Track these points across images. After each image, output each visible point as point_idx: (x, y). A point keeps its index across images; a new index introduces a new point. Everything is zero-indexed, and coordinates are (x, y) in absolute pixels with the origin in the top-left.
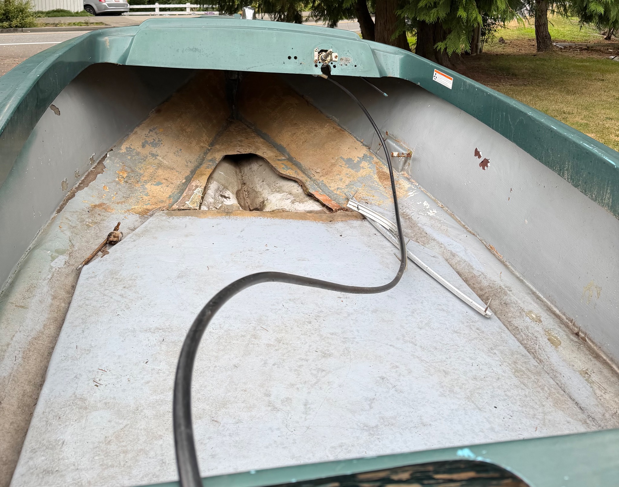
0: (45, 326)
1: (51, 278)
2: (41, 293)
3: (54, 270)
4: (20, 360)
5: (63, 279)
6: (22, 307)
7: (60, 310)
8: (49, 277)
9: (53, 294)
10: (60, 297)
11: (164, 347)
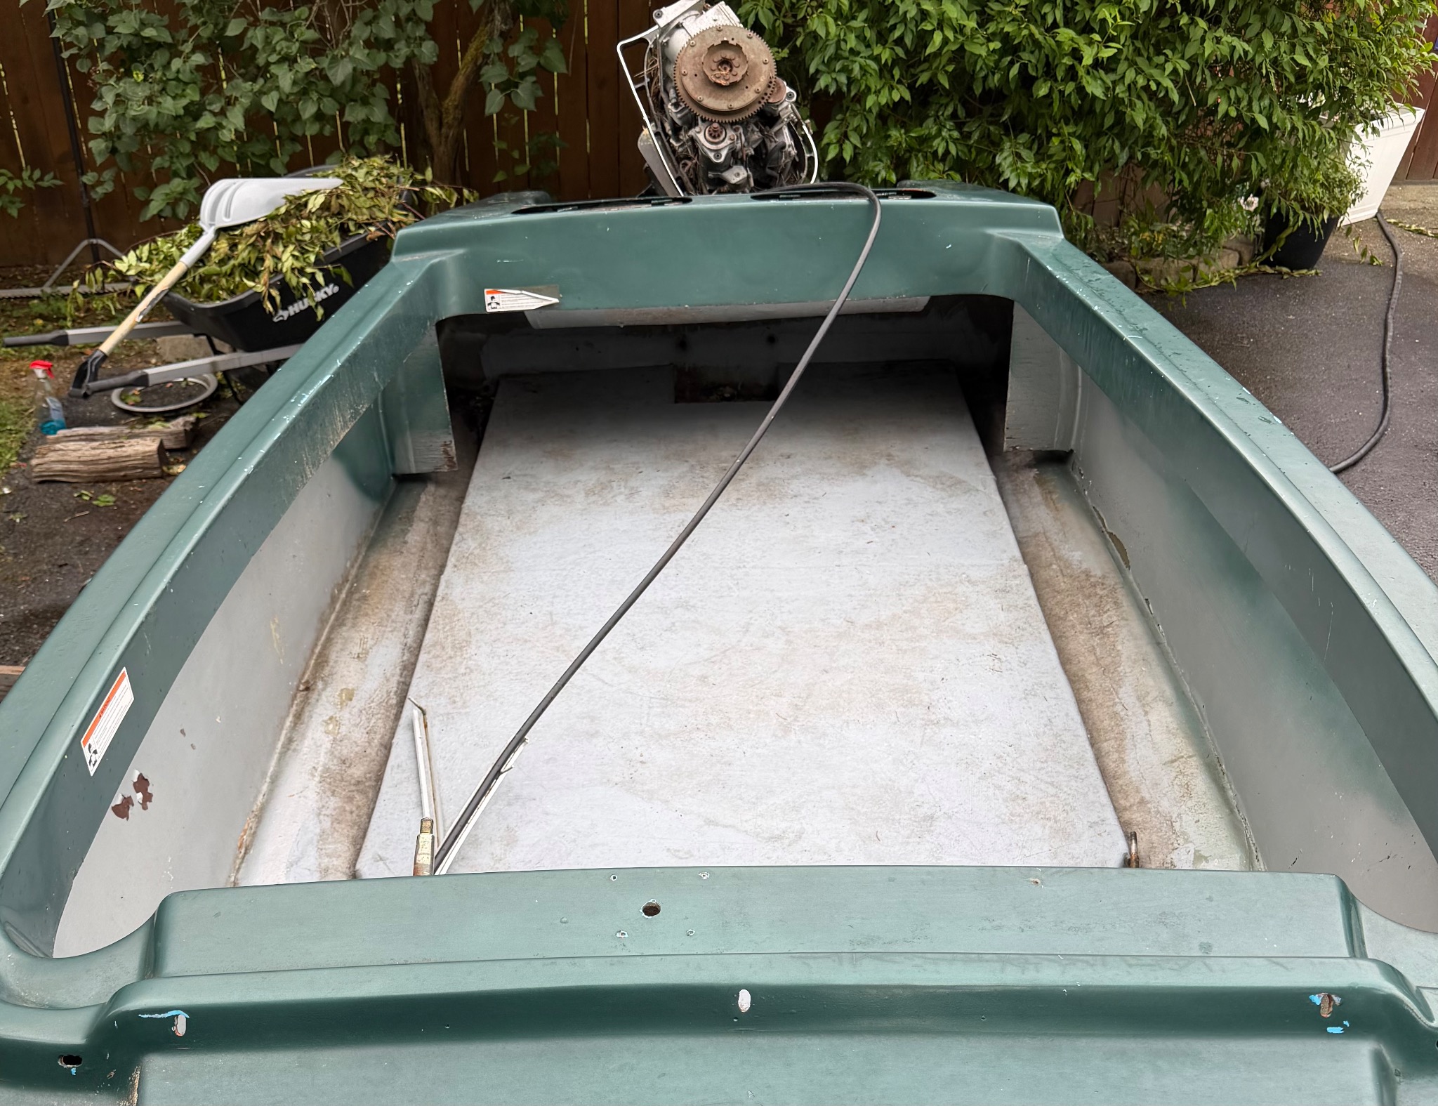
0: (1123, 761)
1: (1172, 826)
2: (1165, 795)
3: (1181, 841)
4: (1119, 708)
5: (1154, 838)
6: (1173, 762)
7: (1119, 792)
8: (1177, 826)
9: (1149, 805)
10: (1135, 808)
11: (926, 699)
